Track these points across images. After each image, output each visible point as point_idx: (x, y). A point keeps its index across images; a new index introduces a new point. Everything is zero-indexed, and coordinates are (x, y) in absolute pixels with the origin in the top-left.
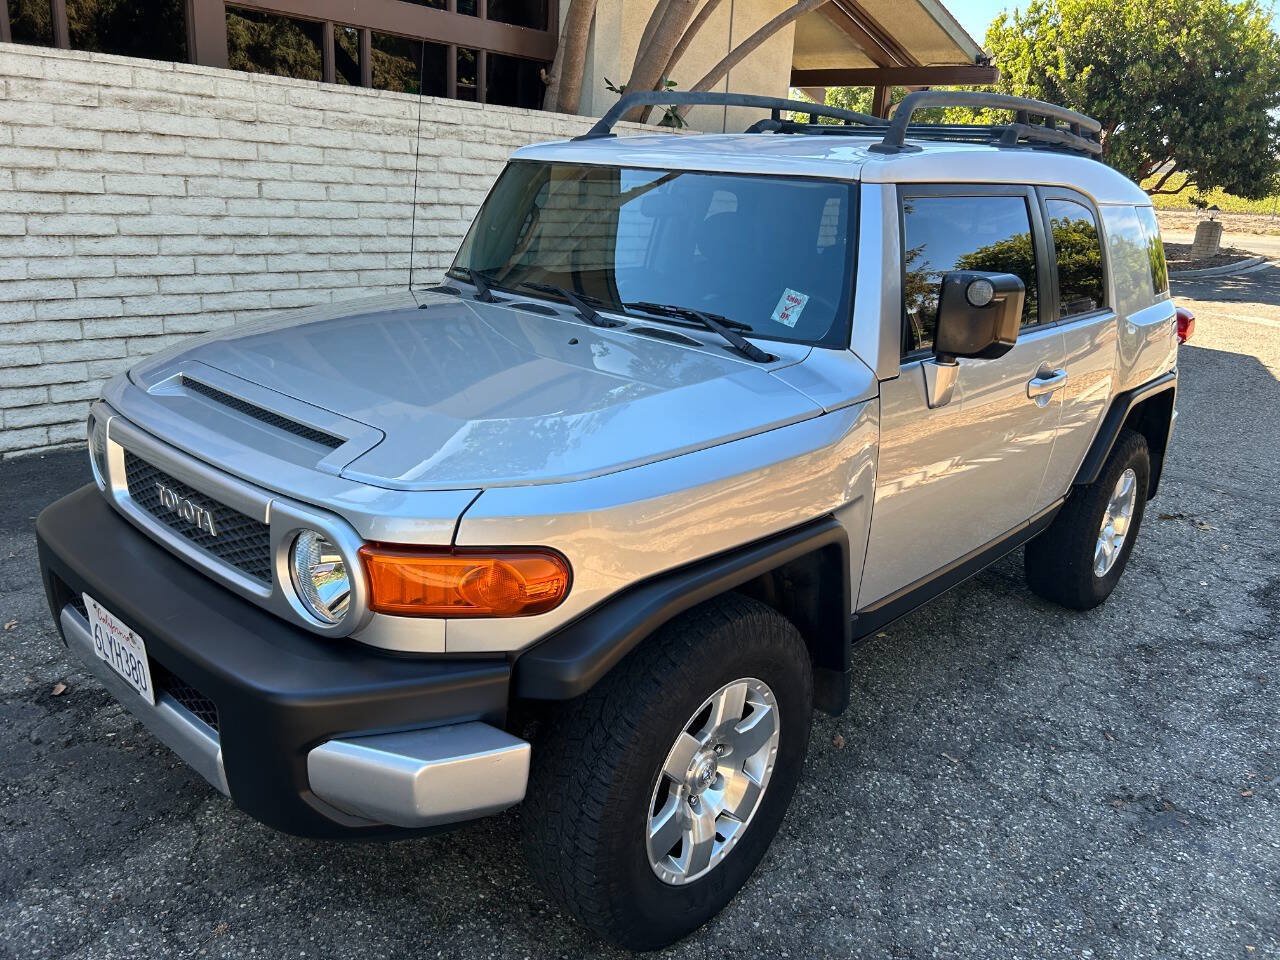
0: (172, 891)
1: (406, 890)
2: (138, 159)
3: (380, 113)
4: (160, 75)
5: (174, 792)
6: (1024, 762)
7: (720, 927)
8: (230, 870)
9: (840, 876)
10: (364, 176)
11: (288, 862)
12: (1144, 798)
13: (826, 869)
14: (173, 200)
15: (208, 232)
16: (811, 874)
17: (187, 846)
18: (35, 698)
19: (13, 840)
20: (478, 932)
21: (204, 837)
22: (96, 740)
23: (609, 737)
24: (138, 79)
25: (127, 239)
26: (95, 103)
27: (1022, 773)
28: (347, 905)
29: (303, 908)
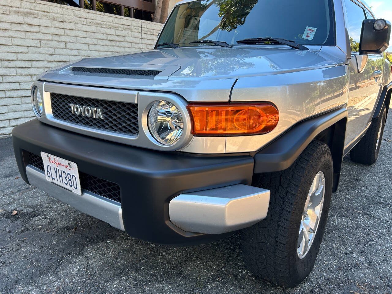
0: (82, 283)
1: (180, 274)
2: (23, 33)
3: (105, 20)
4: (30, 4)
5: (71, 245)
6: (383, 211)
8: (104, 272)
9: (346, 254)
11: (127, 267)
13: (339, 252)
14: (36, 48)
15: (48, 60)
16: (334, 254)
17: (83, 265)
18: (5, 216)
19: (6, 269)
20: (217, 287)
21: (90, 261)
22: (34, 229)
23: (287, 192)
24: (23, 5)
25: (20, 61)
26: (8, 13)
27: (385, 214)
28: (158, 282)
29: (141, 284)
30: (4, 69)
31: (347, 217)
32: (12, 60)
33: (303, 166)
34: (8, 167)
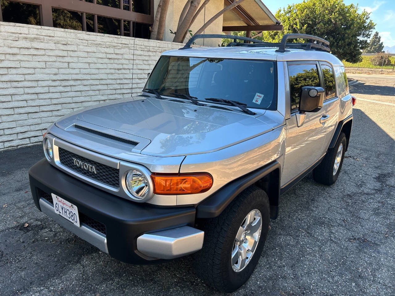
0: (79, 285)
1: (152, 280)
2: (30, 57)
3: (105, 41)
4: (37, 30)
5: (71, 255)
6: (323, 230)
7: (248, 284)
8: (96, 277)
9: (279, 267)
10: (100, 61)
11: (113, 274)
12: (358, 239)
13: (275, 265)
14: (41, 69)
15: (53, 79)
16: (271, 267)
17: (80, 271)
18: (19, 228)
19: (23, 273)
20: (177, 291)
21: (85, 268)
22: (42, 240)
23: (222, 229)
24: (30, 31)
25: (28, 82)
26: (17, 39)
27: (324, 234)
28: (135, 286)
29: (122, 288)
30: (12, 89)
31: (292, 236)
32: (21, 81)
33: (235, 210)
34: (18, 181)
